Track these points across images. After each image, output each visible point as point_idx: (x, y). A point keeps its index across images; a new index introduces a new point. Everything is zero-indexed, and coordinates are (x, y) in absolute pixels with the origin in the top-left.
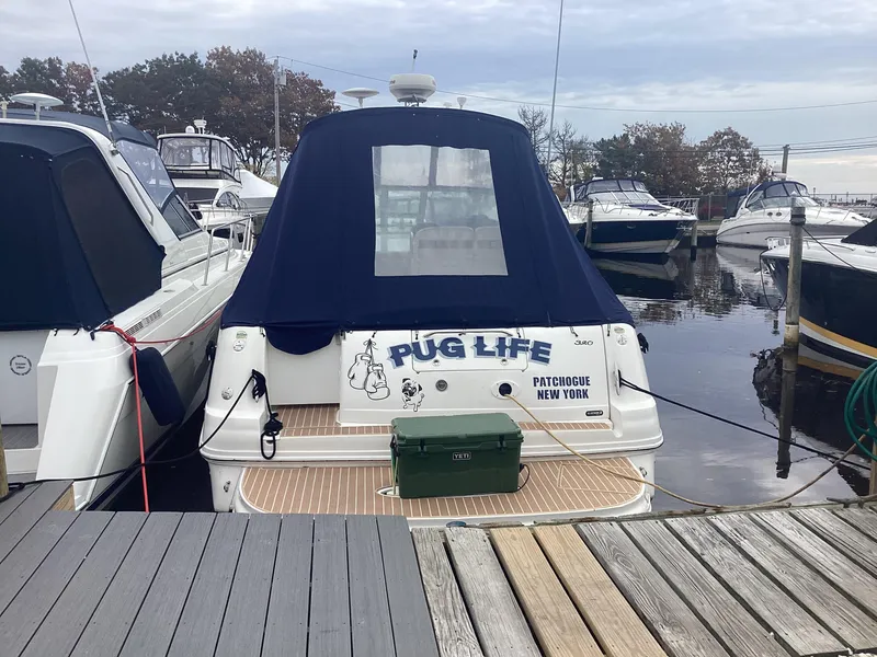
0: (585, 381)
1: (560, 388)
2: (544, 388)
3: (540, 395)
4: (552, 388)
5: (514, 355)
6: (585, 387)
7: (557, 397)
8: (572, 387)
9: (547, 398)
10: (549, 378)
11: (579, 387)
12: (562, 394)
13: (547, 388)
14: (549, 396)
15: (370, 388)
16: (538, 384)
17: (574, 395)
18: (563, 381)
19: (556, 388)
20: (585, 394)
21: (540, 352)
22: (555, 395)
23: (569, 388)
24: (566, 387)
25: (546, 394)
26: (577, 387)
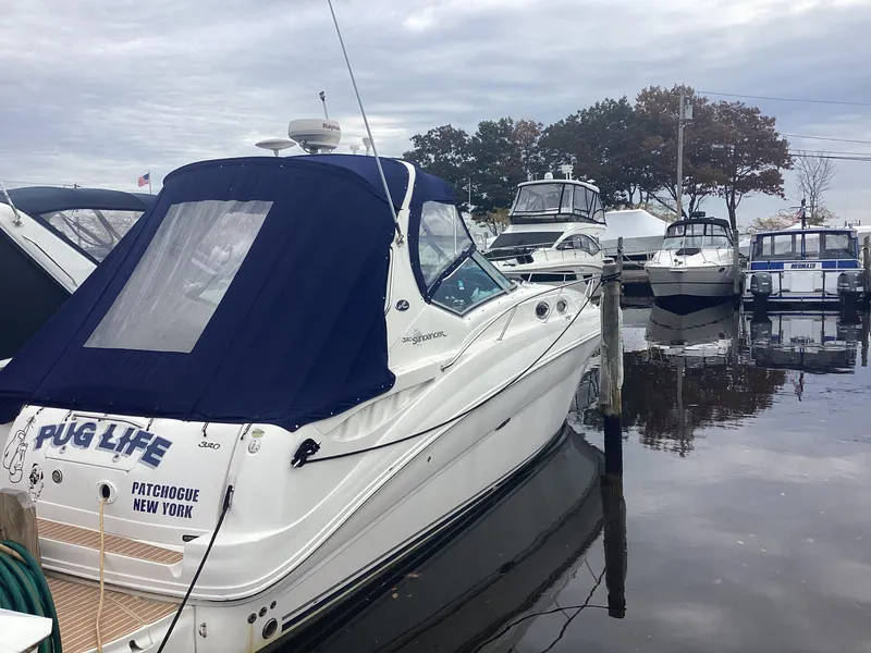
0: (192, 495)
1: (160, 500)
2: (141, 497)
3: (137, 505)
4: (151, 498)
5: (129, 452)
6: (191, 503)
7: (154, 511)
8: (176, 501)
9: (142, 510)
10: (150, 486)
11: (184, 502)
12: (160, 508)
13: (145, 497)
14: (145, 508)
15: (12, 468)
16: (137, 491)
17: (176, 511)
18: (166, 491)
19: (155, 499)
20: (188, 512)
21: (154, 451)
22: (153, 507)
23: (171, 501)
24: (168, 500)
25: (143, 505)
26: (180, 501)
